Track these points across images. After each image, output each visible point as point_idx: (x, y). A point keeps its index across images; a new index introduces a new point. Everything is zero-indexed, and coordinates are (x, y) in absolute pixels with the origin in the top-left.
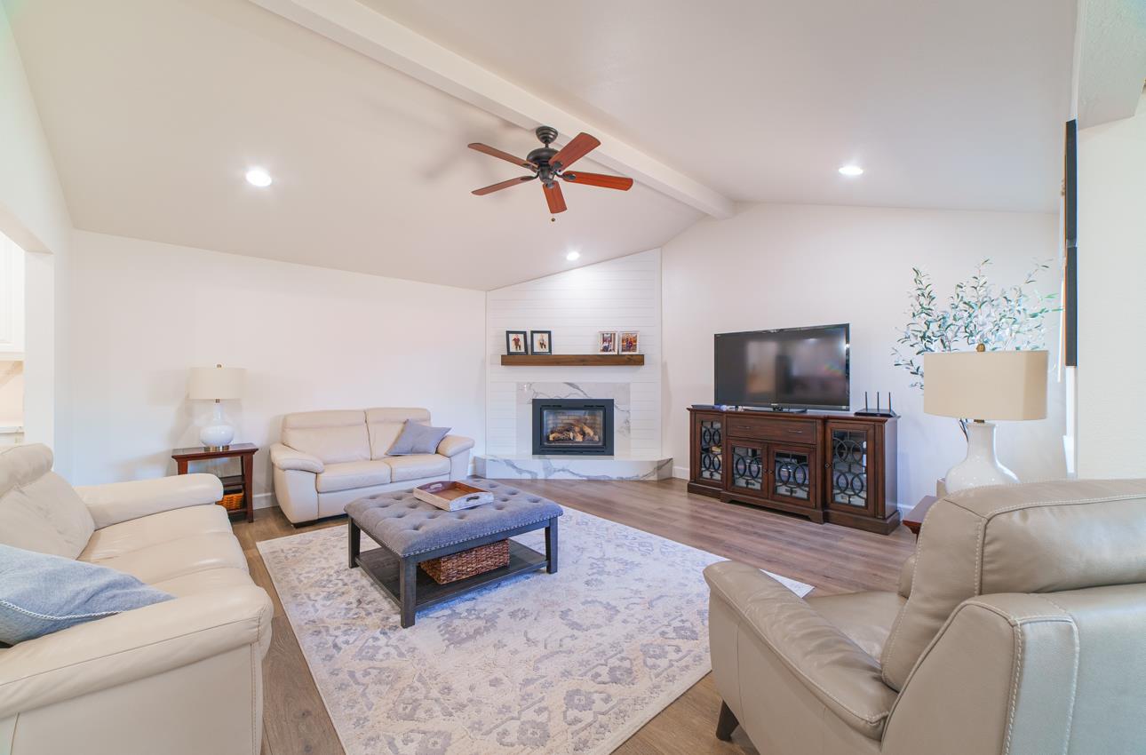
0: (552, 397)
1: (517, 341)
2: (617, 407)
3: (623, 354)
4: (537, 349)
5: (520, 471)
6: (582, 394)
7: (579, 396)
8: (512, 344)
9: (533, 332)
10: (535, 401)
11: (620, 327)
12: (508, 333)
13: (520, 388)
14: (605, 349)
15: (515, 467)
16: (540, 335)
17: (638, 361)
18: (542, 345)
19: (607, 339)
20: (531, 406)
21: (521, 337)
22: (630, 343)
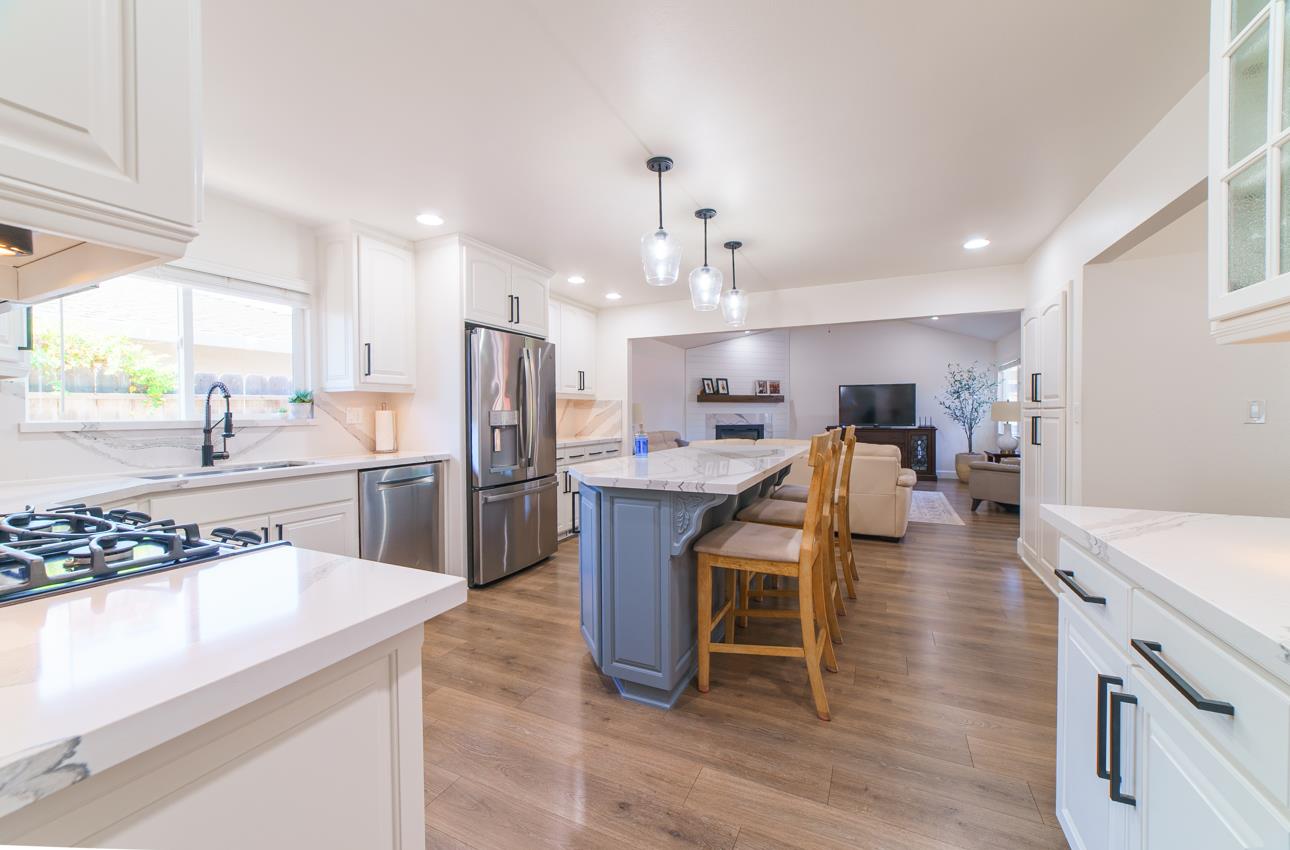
1: (708, 385)
3: (770, 394)
4: (721, 391)
7: (744, 423)
8: (705, 387)
9: (717, 380)
10: (717, 427)
11: (769, 377)
12: (703, 379)
13: (709, 417)
14: (761, 392)
16: (721, 381)
17: (781, 399)
18: (723, 388)
19: (762, 385)
21: (710, 382)
22: (775, 388)
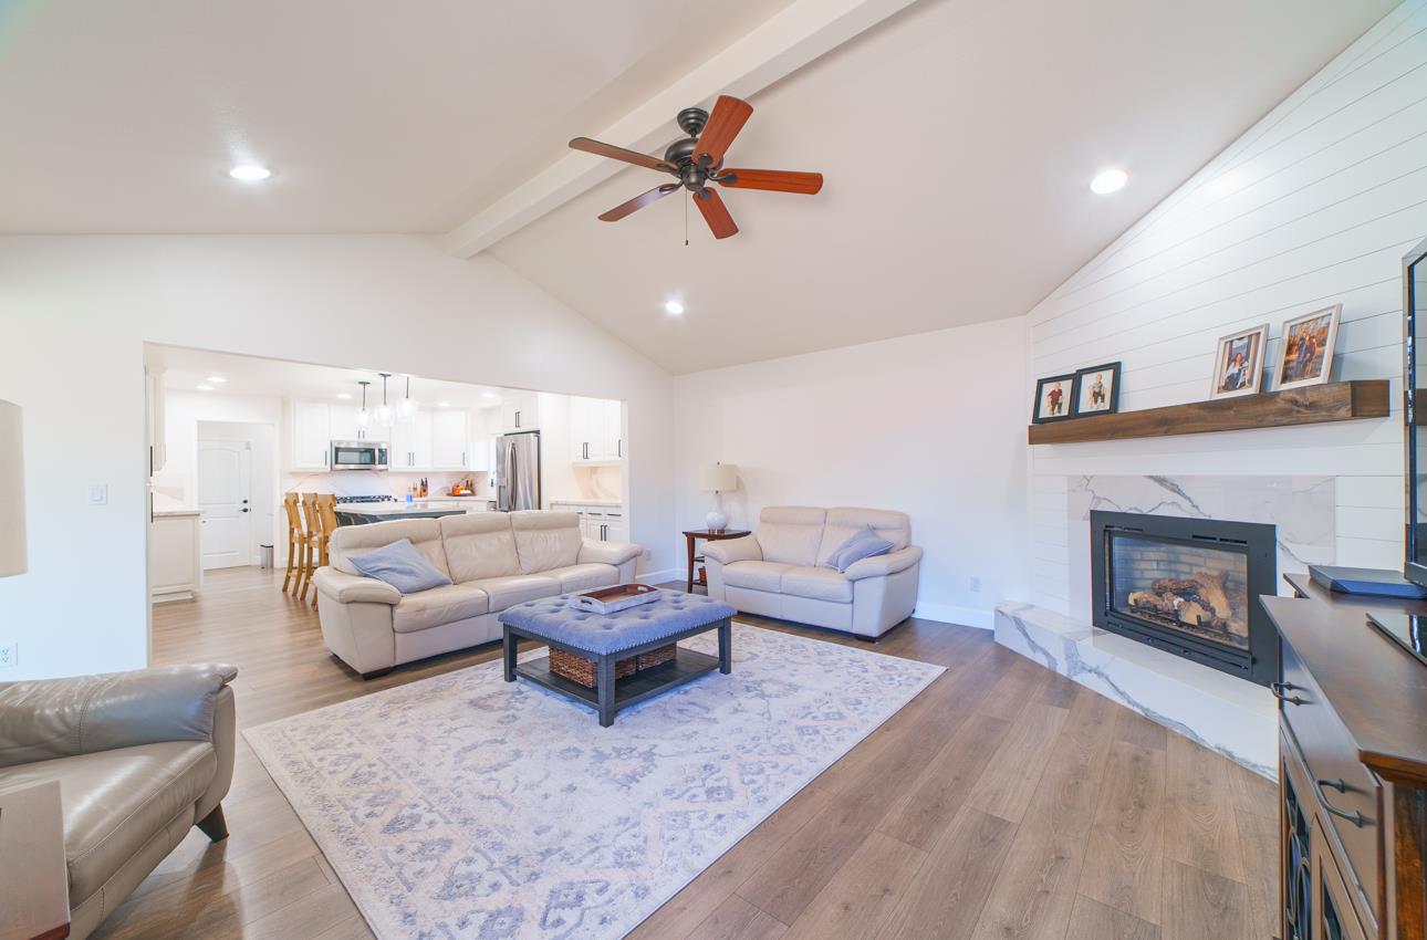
0: (1124, 509)
1: (1056, 396)
2: (1284, 548)
4: (1087, 406)
5: (1034, 646)
6: (1186, 504)
7: (1183, 511)
8: (1046, 401)
10: (1096, 516)
12: (1039, 383)
13: (1072, 486)
14: (1232, 383)
15: (1026, 635)
16: (1094, 375)
18: (1097, 395)
19: (1240, 354)
20: (1089, 523)
21: (1065, 386)
22: (1308, 351)
